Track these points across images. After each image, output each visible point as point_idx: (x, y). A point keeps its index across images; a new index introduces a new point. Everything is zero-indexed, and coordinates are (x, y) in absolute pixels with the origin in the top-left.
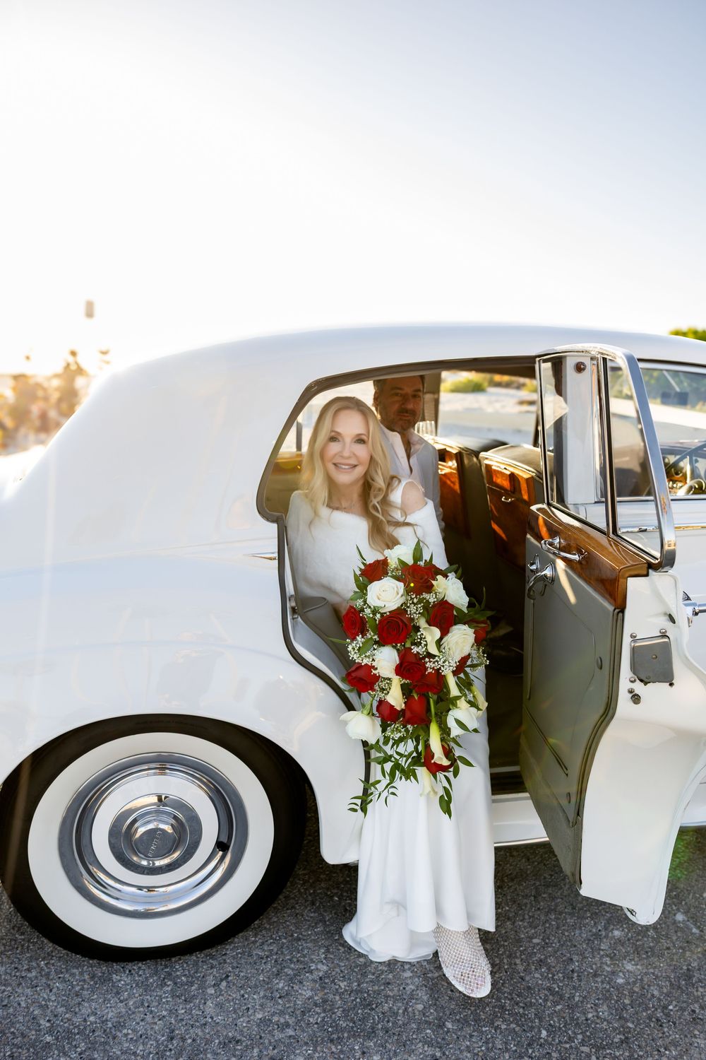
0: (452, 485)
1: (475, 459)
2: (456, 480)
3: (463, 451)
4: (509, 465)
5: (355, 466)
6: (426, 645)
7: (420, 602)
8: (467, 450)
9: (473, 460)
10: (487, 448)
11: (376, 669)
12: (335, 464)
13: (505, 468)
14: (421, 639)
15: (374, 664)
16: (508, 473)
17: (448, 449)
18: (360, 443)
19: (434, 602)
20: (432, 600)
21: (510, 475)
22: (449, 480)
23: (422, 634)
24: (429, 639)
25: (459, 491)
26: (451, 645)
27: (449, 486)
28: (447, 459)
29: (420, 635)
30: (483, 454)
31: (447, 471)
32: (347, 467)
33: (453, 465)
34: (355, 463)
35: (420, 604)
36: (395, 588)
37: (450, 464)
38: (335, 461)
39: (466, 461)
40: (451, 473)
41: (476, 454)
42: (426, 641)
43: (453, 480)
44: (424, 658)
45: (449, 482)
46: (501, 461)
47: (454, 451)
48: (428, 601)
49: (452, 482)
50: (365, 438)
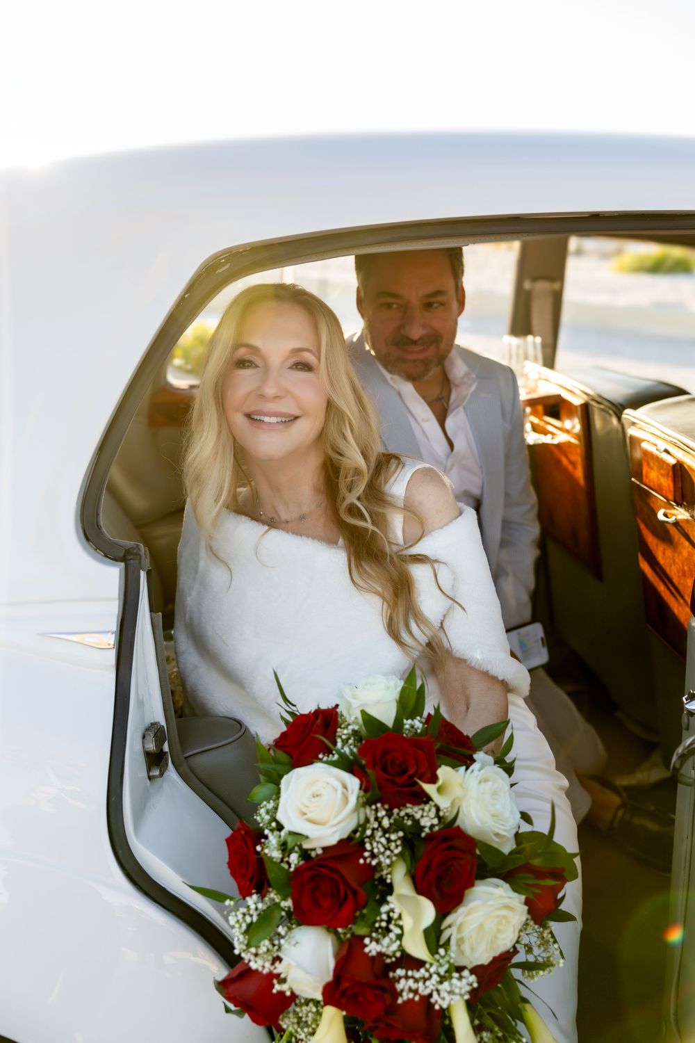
0: (570, 468)
1: (615, 421)
2: (578, 457)
3: (593, 403)
4: (675, 444)
5: (296, 418)
6: (400, 937)
7: (397, 826)
8: (600, 399)
9: (612, 423)
10: (638, 401)
11: (284, 981)
12: (248, 416)
13: (667, 451)
14: (389, 920)
15: (279, 968)
16: (672, 461)
17: (566, 396)
18: (301, 369)
19: (432, 826)
20: (426, 822)
21: (674, 466)
22: (567, 456)
23: (392, 910)
24: (407, 922)
25: (582, 481)
26: (465, 934)
27: (566, 470)
28: (563, 414)
29: (388, 913)
30: (629, 414)
31: (562, 438)
32: (274, 420)
33: (573, 427)
34: (296, 412)
35: (396, 831)
36: (340, 789)
37: (568, 424)
38: (247, 409)
39: (598, 422)
40: (569, 444)
41: (618, 409)
42: (401, 927)
43: (573, 458)
44: (393, 967)
45: (565, 461)
46: (662, 435)
47: (577, 401)
48: (416, 822)
49: (572, 463)
50: (309, 357)
